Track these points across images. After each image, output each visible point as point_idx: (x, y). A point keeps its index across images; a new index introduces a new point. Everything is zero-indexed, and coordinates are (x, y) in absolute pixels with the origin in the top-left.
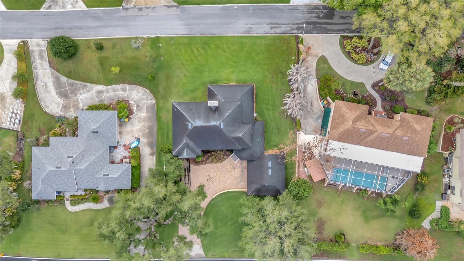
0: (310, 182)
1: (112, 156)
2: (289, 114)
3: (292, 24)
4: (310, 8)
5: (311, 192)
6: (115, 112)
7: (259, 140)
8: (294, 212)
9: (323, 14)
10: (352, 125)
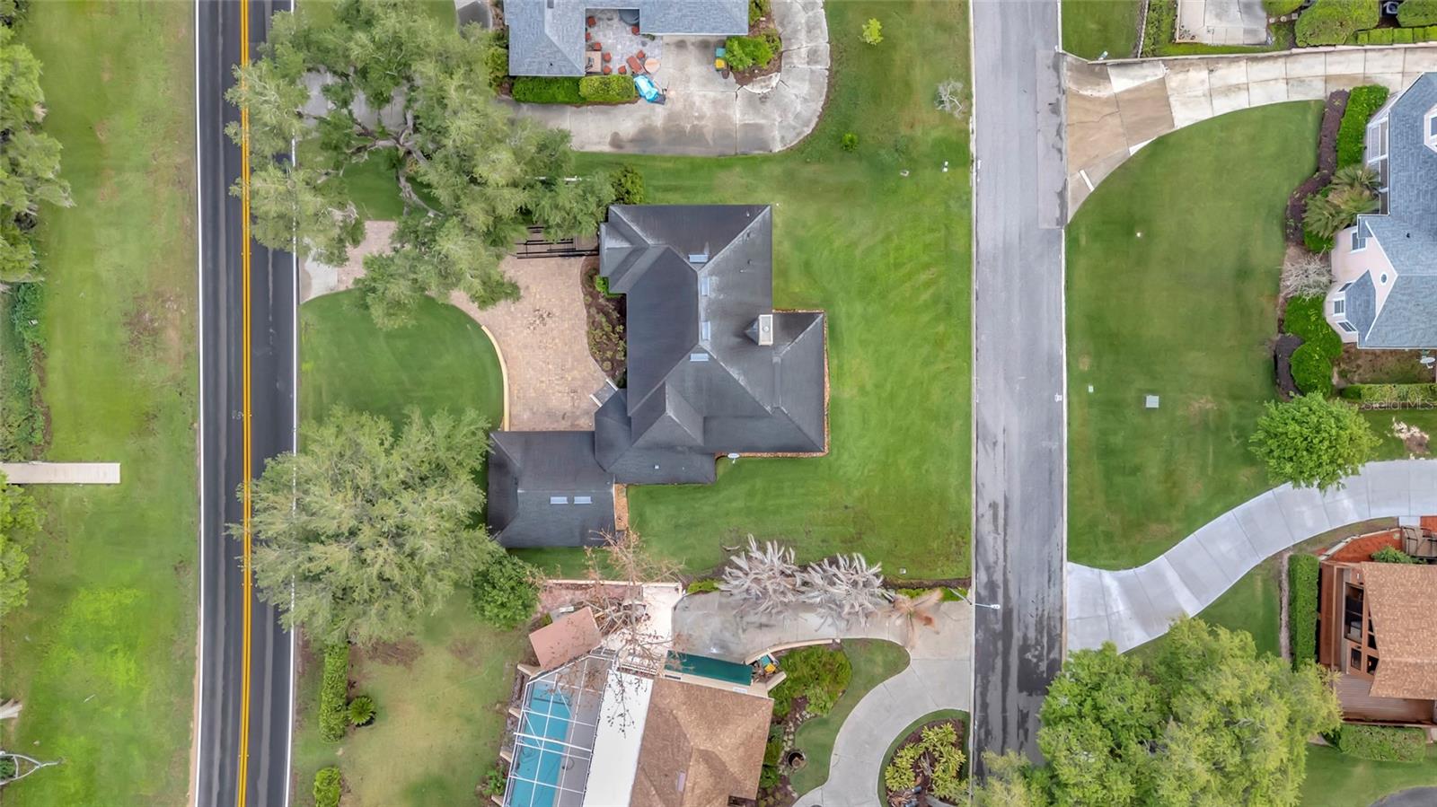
0: (529, 621)
1: (609, 19)
2: (733, 558)
3: (1005, 567)
4: (1052, 623)
5: (497, 625)
6: (742, 31)
7: (657, 467)
8: (435, 575)
9: (1035, 660)
10: (698, 750)
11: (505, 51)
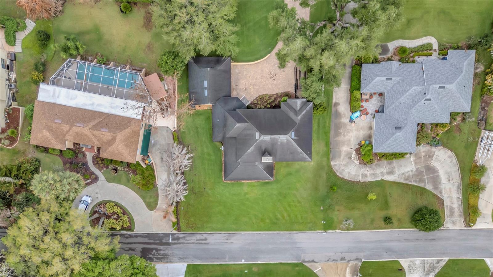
0: (161, 73)
1: (381, 101)
2: (186, 149)
3: (184, 243)
4: (166, 259)
5: (159, 61)
6: (375, 150)
7: (218, 120)
8: (177, 37)
9: (153, 253)
10: (116, 136)
11: (371, 62)
